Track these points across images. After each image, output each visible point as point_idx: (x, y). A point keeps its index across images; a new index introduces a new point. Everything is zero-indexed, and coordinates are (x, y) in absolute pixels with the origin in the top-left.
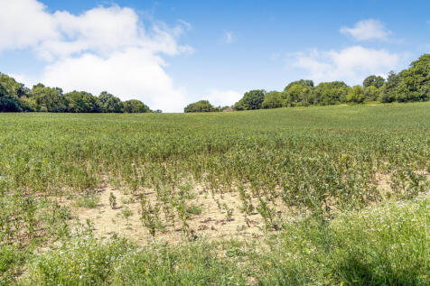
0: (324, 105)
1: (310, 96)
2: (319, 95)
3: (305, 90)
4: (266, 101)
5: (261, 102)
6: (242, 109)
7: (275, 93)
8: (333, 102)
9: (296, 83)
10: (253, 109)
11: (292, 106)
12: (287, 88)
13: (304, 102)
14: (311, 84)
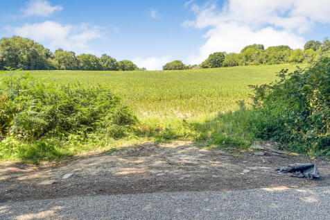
0: (271, 64)
1: (260, 57)
2: (267, 56)
3: (257, 52)
4: (226, 61)
5: (222, 61)
6: (207, 67)
7: (234, 55)
8: (278, 61)
9: (250, 46)
10: (216, 67)
11: (246, 65)
12: (243, 51)
13: (255, 61)
14: (262, 47)
